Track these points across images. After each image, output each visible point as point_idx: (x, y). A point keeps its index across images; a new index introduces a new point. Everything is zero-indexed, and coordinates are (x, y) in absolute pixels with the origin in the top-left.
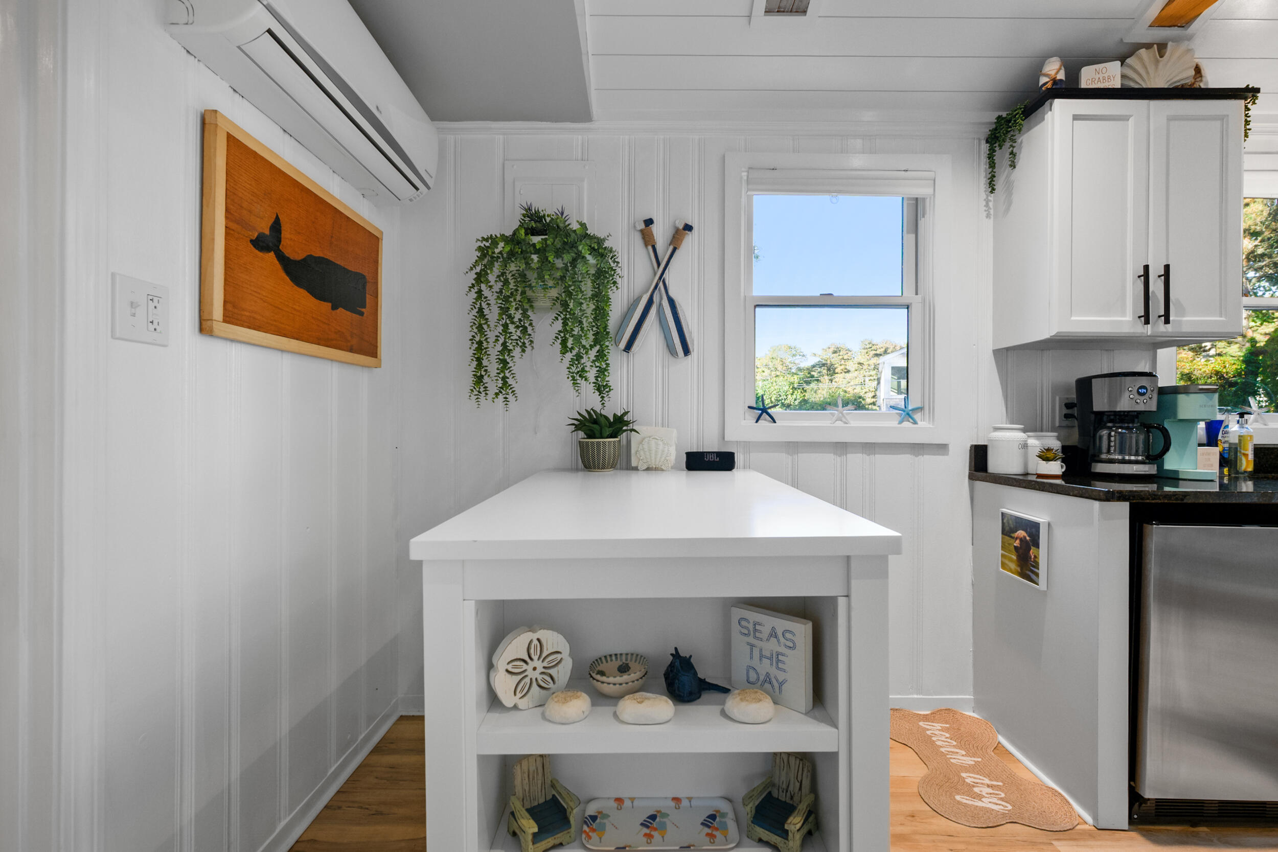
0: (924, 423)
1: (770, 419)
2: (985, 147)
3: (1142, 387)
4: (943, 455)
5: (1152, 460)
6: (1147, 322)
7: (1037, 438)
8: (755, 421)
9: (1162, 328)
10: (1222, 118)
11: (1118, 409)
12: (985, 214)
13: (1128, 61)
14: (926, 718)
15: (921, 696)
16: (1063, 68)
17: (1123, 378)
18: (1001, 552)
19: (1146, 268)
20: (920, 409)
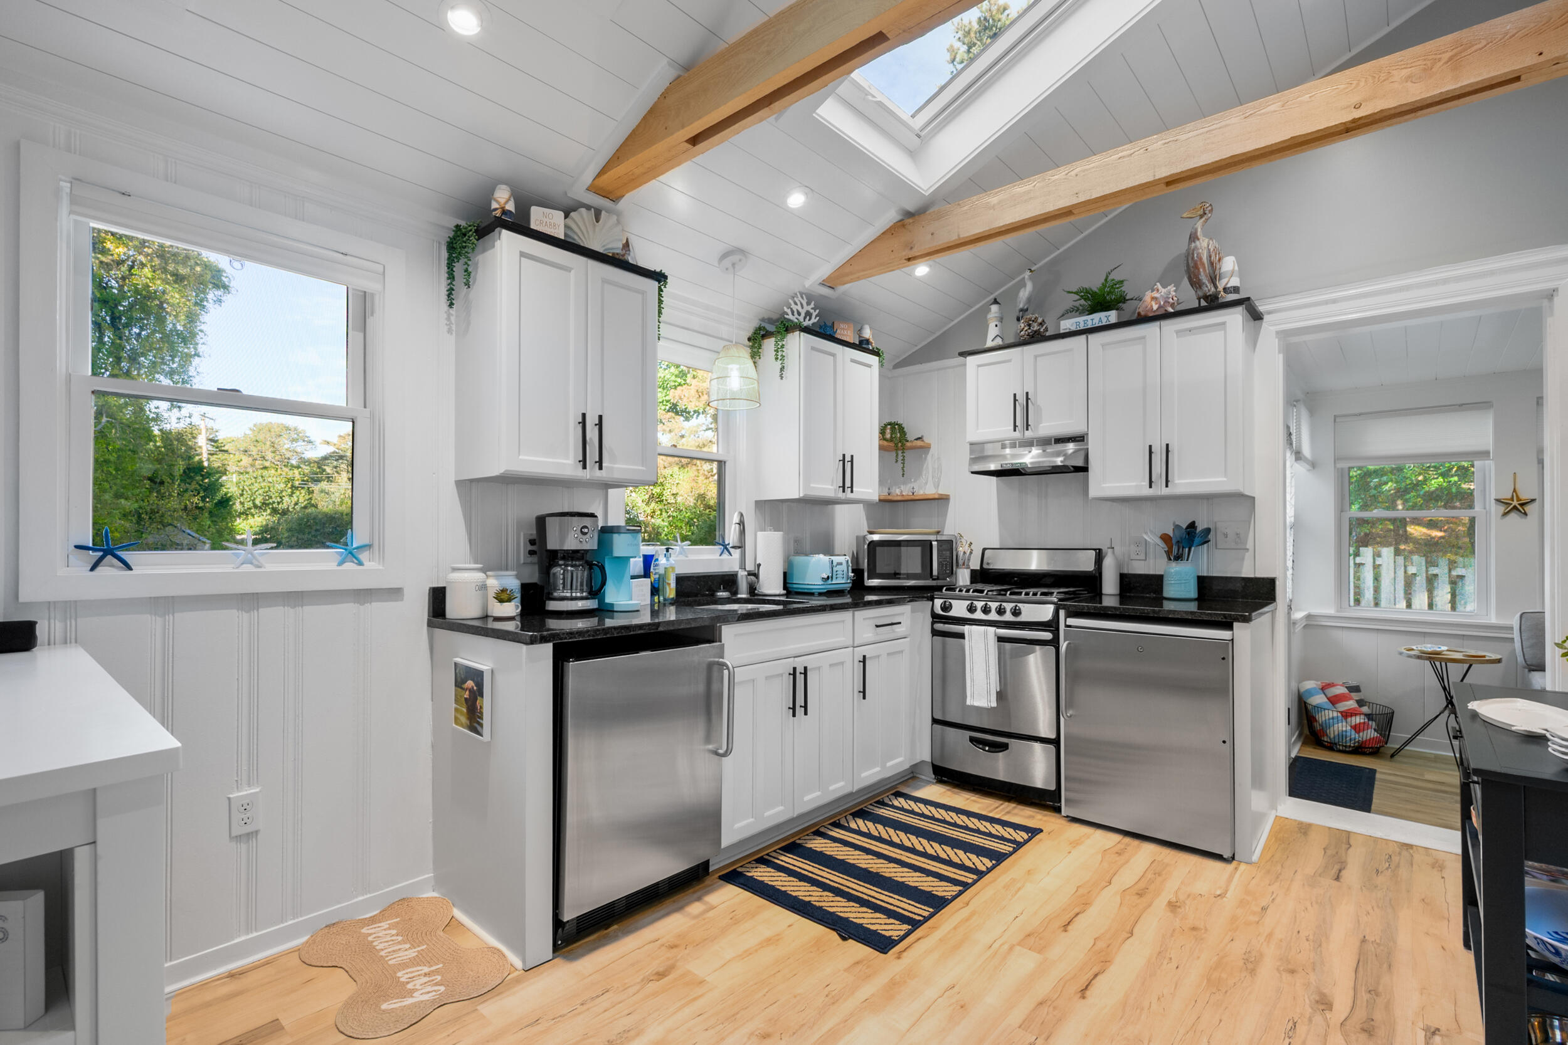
0: (373, 563)
1: (122, 565)
2: (445, 254)
3: (585, 527)
4: (396, 601)
5: (594, 595)
6: (584, 467)
7: (497, 577)
8: (89, 568)
9: (598, 474)
10: (643, 293)
11: (565, 548)
12: (446, 328)
13: (572, 214)
14: (373, 920)
15: (369, 896)
16: (512, 199)
17: (570, 518)
18: (454, 705)
19: (584, 415)
20: (368, 547)
